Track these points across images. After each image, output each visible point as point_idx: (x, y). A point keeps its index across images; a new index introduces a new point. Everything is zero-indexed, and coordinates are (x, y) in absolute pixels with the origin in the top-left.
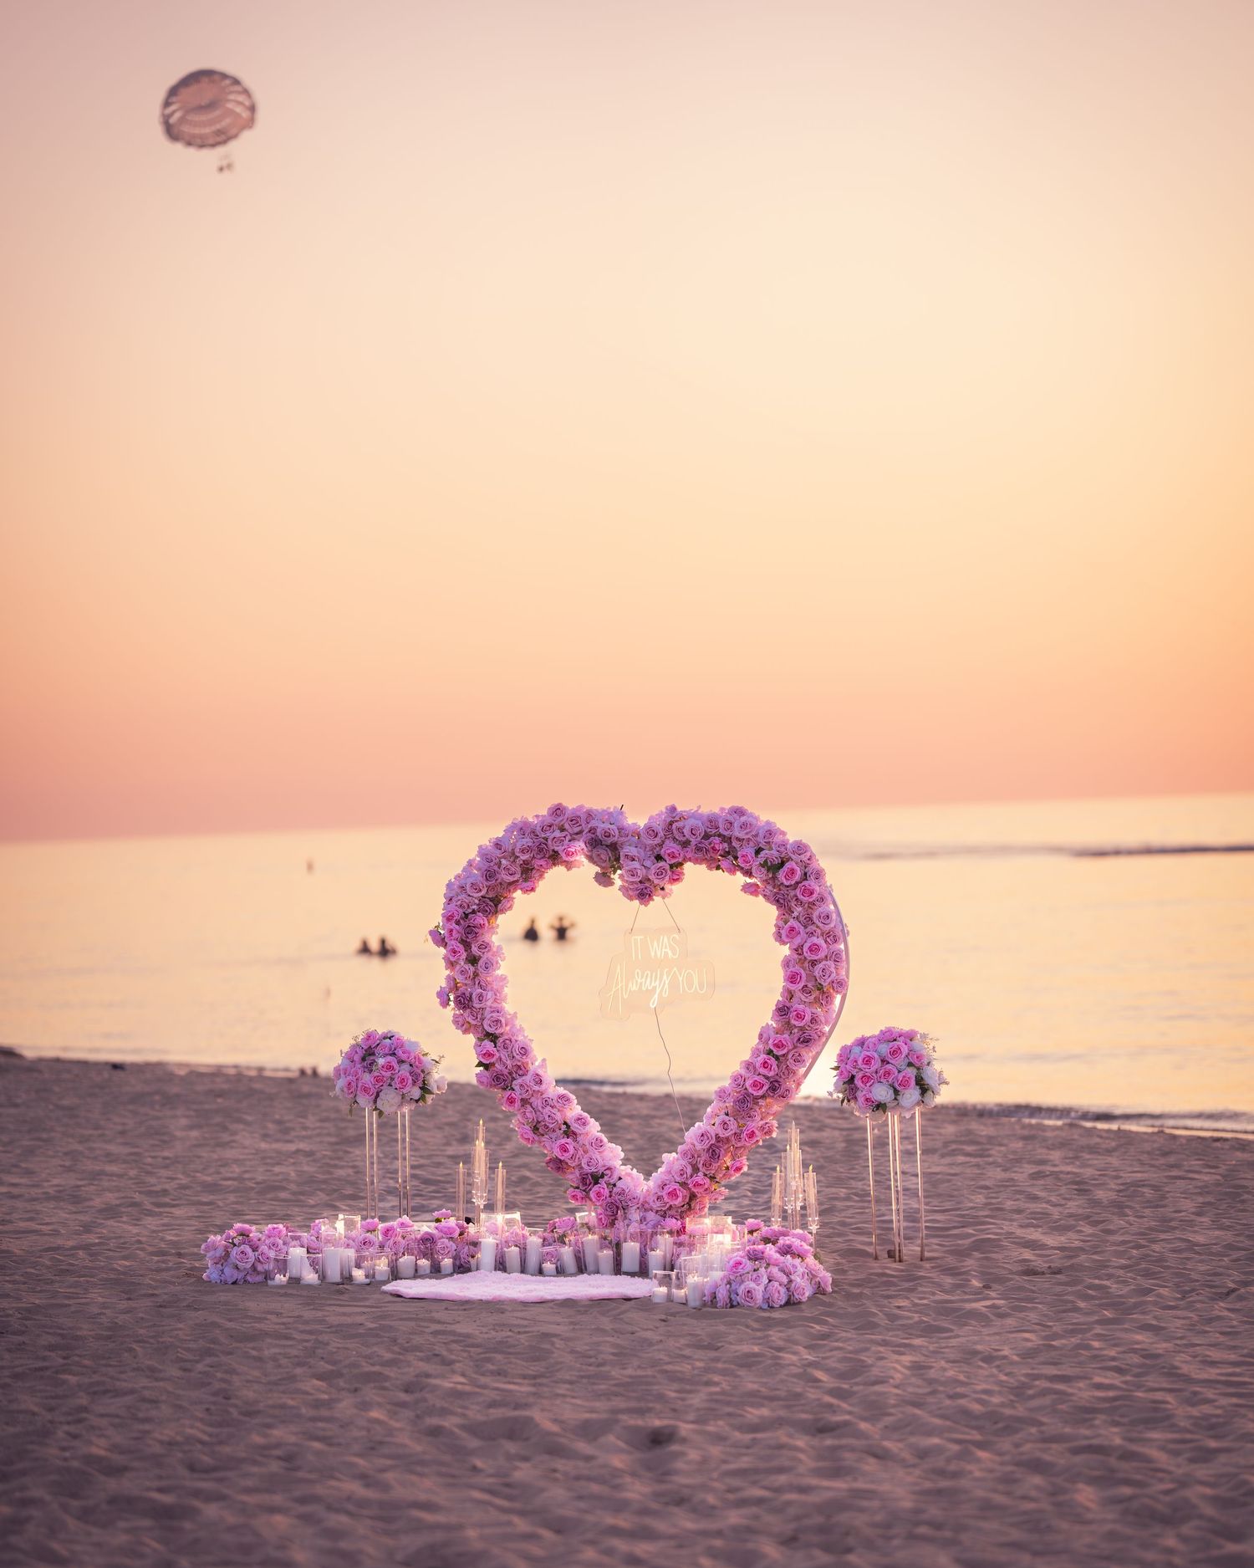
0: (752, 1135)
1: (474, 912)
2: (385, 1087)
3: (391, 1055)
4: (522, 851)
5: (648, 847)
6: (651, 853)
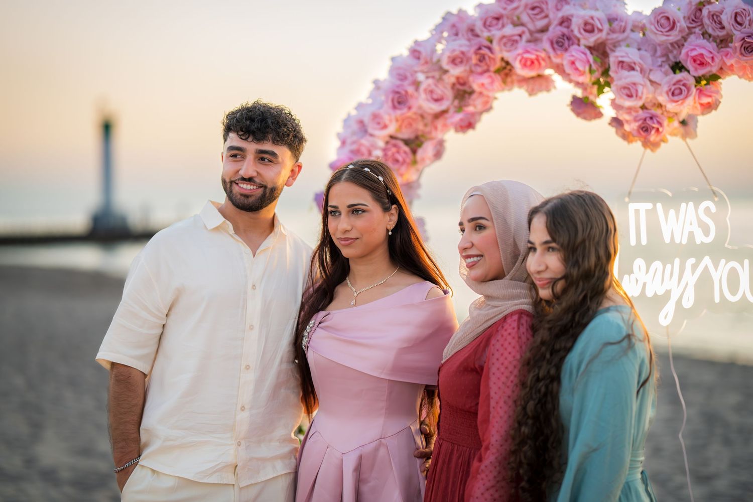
5: (658, 48)
6: (664, 59)
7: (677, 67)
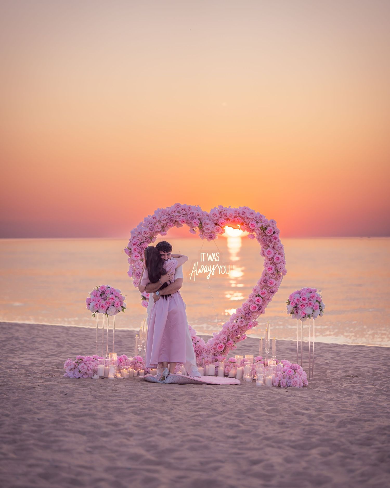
0: (251, 326)
1: (143, 242)
2: (110, 306)
3: (111, 294)
4: (164, 220)
5: (212, 220)
6: (213, 222)
7: (216, 224)
